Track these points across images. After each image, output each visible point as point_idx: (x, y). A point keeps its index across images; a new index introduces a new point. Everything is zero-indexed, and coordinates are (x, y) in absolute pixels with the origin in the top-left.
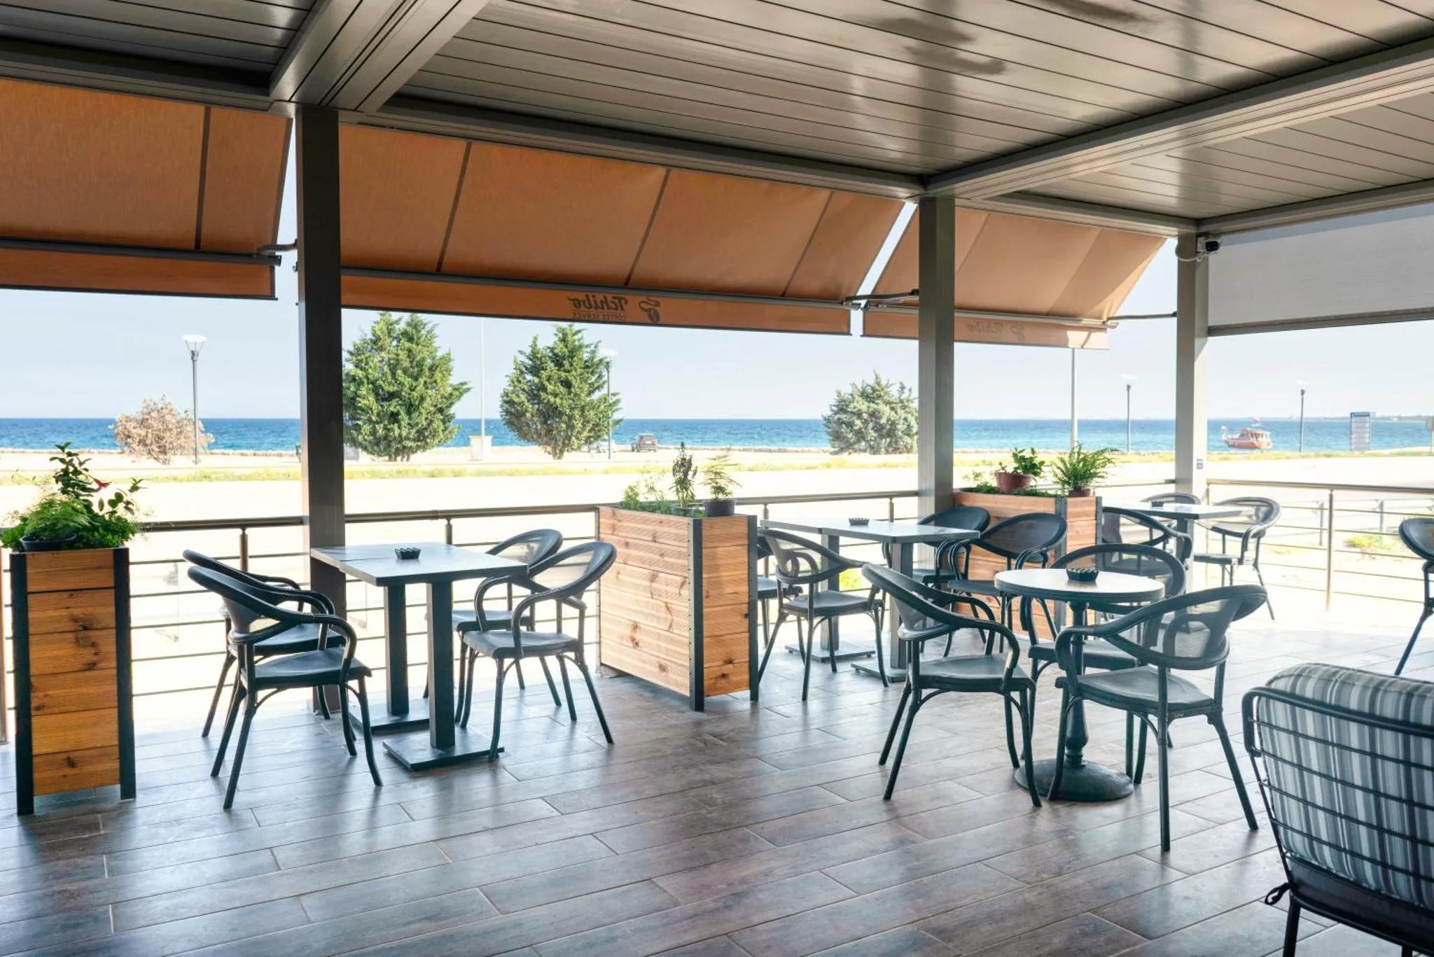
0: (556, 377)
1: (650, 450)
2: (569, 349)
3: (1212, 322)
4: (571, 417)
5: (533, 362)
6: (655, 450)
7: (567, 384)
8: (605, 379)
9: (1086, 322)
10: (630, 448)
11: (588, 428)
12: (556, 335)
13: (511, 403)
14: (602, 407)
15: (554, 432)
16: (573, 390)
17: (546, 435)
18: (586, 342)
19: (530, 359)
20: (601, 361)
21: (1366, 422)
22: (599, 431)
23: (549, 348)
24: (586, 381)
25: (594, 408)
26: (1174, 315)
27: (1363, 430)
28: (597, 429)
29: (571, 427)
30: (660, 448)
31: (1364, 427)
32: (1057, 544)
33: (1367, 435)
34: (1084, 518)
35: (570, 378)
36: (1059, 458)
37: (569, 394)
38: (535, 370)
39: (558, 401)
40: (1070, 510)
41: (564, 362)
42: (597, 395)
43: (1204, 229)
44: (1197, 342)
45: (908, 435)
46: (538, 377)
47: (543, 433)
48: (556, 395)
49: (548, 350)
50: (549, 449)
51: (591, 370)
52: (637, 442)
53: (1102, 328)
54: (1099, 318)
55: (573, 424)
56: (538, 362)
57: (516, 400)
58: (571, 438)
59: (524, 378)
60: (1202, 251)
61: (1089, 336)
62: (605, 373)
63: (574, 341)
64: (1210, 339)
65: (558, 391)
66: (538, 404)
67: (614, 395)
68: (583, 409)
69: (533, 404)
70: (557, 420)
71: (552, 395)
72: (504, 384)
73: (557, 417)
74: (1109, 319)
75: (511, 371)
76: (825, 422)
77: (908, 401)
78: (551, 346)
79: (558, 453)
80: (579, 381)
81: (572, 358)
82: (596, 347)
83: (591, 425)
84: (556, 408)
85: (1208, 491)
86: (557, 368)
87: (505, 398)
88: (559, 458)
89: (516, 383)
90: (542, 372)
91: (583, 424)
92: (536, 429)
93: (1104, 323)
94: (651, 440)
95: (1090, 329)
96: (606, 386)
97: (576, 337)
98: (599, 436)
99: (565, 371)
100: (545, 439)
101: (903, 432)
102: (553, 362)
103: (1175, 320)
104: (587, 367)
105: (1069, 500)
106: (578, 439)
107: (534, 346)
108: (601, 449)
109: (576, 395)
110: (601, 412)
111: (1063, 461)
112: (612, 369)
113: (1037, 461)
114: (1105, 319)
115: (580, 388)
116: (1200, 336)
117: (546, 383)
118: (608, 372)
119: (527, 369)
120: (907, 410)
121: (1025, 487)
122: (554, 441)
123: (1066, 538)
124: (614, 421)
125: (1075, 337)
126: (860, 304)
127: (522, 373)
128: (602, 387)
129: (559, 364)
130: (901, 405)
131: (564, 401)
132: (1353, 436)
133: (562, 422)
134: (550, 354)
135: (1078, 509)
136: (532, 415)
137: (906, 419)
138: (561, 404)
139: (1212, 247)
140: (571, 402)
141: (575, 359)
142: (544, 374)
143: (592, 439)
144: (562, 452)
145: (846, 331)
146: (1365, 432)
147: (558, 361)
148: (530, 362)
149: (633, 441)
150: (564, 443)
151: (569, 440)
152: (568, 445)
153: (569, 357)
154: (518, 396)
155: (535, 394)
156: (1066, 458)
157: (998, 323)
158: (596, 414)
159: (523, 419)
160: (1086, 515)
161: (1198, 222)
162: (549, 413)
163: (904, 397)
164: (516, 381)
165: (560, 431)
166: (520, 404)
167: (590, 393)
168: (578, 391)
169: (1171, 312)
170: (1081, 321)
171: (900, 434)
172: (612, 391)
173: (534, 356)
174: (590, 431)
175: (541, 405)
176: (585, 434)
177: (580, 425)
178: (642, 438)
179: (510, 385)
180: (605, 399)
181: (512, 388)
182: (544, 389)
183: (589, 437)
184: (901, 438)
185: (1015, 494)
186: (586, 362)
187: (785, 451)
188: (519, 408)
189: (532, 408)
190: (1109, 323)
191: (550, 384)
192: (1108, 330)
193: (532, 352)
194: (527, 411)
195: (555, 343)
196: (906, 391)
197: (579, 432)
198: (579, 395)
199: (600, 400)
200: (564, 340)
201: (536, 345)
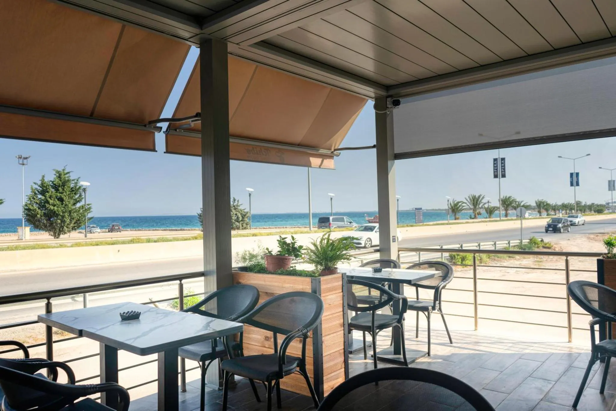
0: (54, 196)
1: (117, 231)
2: (63, 181)
3: (397, 150)
4: (63, 217)
5: (42, 188)
6: (120, 232)
7: (61, 200)
8: (83, 196)
9: (322, 151)
10: (107, 231)
11: (73, 222)
12: (55, 175)
13: (29, 210)
14: (81, 211)
15: (54, 225)
16: (64, 202)
17: (50, 226)
18: (71, 178)
19: (41, 187)
20: (80, 187)
21: (420, 212)
22: (80, 223)
23: (51, 181)
24: (72, 198)
25: (76, 212)
26: (374, 146)
27: (420, 215)
28: (78, 222)
29: (63, 221)
30: (123, 230)
31: (420, 214)
32: (314, 326)
33: (421, 217)
34: (334, 292)
35: (62, 196)
36: (312, 243)
37: (62, 204)
38: (43, 193)
39: (56, 208)
40: (323, 287)
41: (59, 188)
42: (78, 205)
43: (392, 92)
44: (389, 163)
45: (238, 221)
46: (44, 196)
47: (48, 225)
48: (54, 206)
49: (51, 183)
50: (52, 233)
51: (74, 192)
52: (111, 228)
53: (331, 157)
54: (330, 149)
55: (65, 220)
56: (45, 189)
57: (32, 208)
58: (63, 227)
59: (37, 197)
60: (390, 106)
61: (322, 161)
62: (83, 194)
63: (65, 177)
64: (396, 161)
65: (56, 203)
66: (45, 210)
67: (88, 205)
68: (70, 212)
69: (41, 210)
70: (55, 218)
71: (52, 205)
72: (24, 200)
73: (55, 217)
74: (335, 150)
75: (29, 193)
76: (198, 216)
77: (237, 206)
78: (53, 180)
79: (57, 235)
80: (67, 198)
81: (64, 186)
82: (77, 180)
83: (75, 221)
84: (55, 212)
85: (399, 255)
86: (55, 191)
87: (26, 207)
88: (57, 238)
89: (32, 200)
90: (47, 193)
91: (70, 220)
92: (44, 223)
93: (332, 152)
94: (118, 226)
95: (324, 157)
96: (83, 200)
97: (66, 176)
98: (80, 226)
99: (60, 193)
100: (49, 228)
101: (235, 220)
102: (53, 188)
103: (375, 150)
104: (73, 191)
105: (323, 278)
106: (67, 228)
107: (43, 180)
108: (92, 232)
109: (66, 205)
110: (80, 214)
111: (315, 245)
112: (87, 192)
113: (296, 245)
114: (333, 150)
115: (68, 201)
116: (391, 160)
117: (49, 199)
118: (85, 193)
119: (38, 192)
120: (237, 210)
121: (287, 267)
122: (54, 229)
123: (321, 321)
124: (88, 218)
125: (315, 161)
126: (161, 128)
127: (35, 194)
128: (81, 201)
129: (57, 190)
130: (234, 208)
131: (59, 209)
132: (416, 217)
133: (59, 219)
134: (52, 185)
135: (329, 286)
136: (41, 216)
137: (236, 214)
138: (58, 211)
139: (397, 103)
140: (63, 208)
141: (66, 187)
142: (48, 195)
143: (76, 228)
144: (59, 235)
145: (152, 148)
146: (421, 216)
147: (56, 187)
148: (41, 189)
149: (109, 227)
150: (59, 230)
151: (63, 229)
152: (62, 231)
153: (62, 186)
154: (32, 206)
155: (42, 205)
156: (318, 243)
157: (267, 149)
158: (77, 215)
159: (36, 218)
160: (335, 290)
161: (387, 88)
162: (50, 215)
163: (235, 204)
164: (32, 198)
165: (58, 224)
166: (33, 211)
167: (74, 204)
168: (67, 203)
169: (372, 145)
170: (318, 150)
171: (234, 221)
172: (87, 203)
173: (42, 185)
174: (74, 223)
175: (46, 211)
176: (72, 225)
177: (69, 220)
178: (113, 226)
179: (28, 201)
180: (83, 207)
181: (29, 202)
182: (48, 202)
183: (75, 227)
184: (234, 223)
185: (280, 274)
186: (72, 188)
187: (184, 230)
188: (33, 212)
189: (41, 212)
190: (335, 152)
191: (51, 199)
192: (335, 157)
193: (42, 183)
194: (38, 214)
195: (55, 179)
196: (236, 201)
197: (68, 224)
198: (68, 205)
199: (79, 208)
200: (59, 177)
201: (44, 180)
